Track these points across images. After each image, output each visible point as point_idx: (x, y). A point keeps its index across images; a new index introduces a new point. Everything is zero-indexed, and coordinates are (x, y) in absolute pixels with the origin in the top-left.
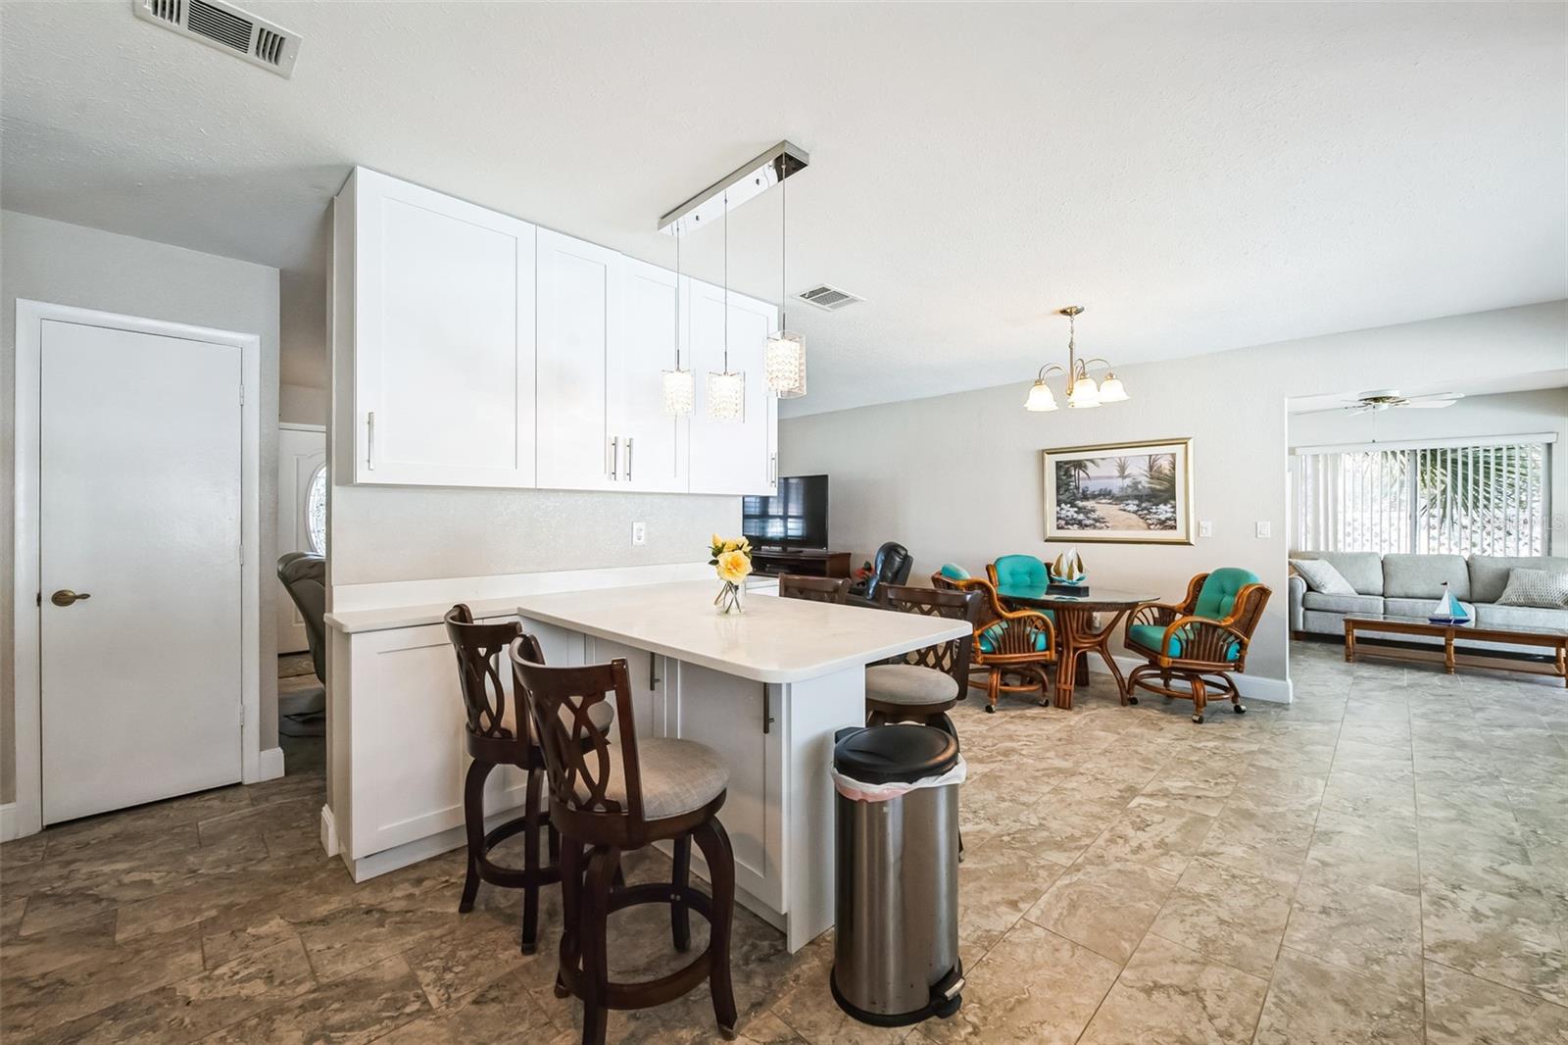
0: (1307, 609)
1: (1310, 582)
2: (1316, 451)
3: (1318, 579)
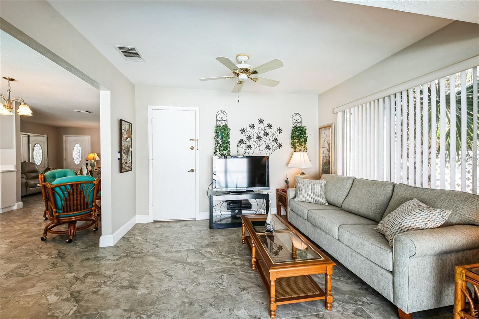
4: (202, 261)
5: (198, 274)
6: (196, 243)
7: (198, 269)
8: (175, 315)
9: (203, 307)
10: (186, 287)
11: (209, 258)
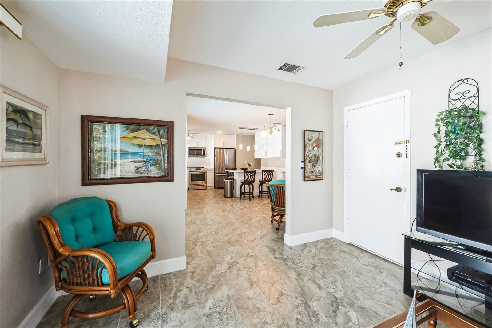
4: (324, 318)
5: (296, 325)
6: (353, 295)
7: (305, 321)
10: (269, 323)
11: (336, 324)
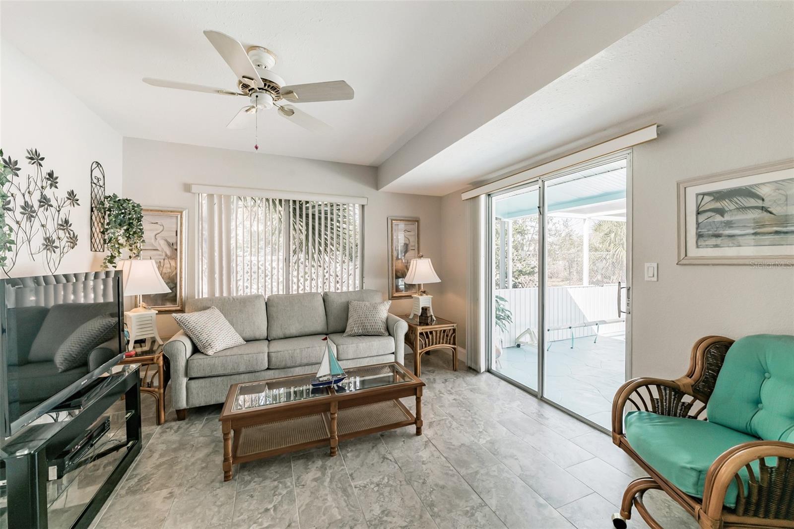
0: (191, 379)
1: (196, 341)
2: (211, 190)
3: (204, 337)
8: (459, 515)
9: (432, 489)
